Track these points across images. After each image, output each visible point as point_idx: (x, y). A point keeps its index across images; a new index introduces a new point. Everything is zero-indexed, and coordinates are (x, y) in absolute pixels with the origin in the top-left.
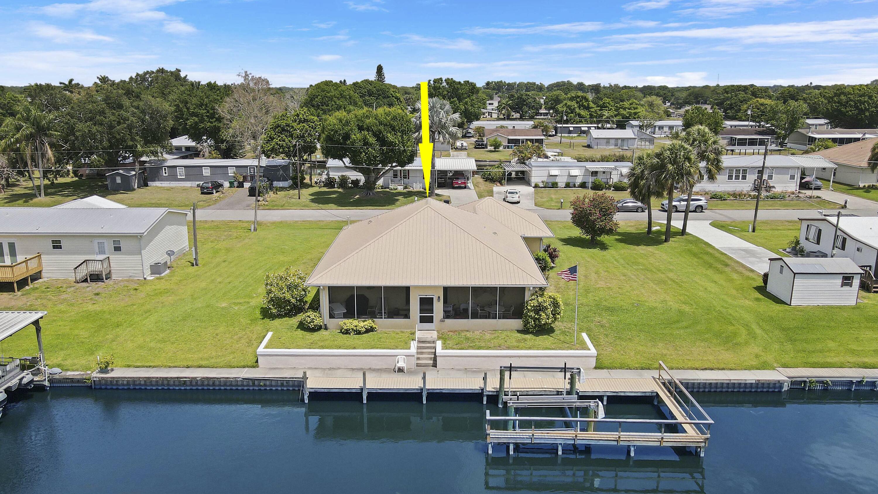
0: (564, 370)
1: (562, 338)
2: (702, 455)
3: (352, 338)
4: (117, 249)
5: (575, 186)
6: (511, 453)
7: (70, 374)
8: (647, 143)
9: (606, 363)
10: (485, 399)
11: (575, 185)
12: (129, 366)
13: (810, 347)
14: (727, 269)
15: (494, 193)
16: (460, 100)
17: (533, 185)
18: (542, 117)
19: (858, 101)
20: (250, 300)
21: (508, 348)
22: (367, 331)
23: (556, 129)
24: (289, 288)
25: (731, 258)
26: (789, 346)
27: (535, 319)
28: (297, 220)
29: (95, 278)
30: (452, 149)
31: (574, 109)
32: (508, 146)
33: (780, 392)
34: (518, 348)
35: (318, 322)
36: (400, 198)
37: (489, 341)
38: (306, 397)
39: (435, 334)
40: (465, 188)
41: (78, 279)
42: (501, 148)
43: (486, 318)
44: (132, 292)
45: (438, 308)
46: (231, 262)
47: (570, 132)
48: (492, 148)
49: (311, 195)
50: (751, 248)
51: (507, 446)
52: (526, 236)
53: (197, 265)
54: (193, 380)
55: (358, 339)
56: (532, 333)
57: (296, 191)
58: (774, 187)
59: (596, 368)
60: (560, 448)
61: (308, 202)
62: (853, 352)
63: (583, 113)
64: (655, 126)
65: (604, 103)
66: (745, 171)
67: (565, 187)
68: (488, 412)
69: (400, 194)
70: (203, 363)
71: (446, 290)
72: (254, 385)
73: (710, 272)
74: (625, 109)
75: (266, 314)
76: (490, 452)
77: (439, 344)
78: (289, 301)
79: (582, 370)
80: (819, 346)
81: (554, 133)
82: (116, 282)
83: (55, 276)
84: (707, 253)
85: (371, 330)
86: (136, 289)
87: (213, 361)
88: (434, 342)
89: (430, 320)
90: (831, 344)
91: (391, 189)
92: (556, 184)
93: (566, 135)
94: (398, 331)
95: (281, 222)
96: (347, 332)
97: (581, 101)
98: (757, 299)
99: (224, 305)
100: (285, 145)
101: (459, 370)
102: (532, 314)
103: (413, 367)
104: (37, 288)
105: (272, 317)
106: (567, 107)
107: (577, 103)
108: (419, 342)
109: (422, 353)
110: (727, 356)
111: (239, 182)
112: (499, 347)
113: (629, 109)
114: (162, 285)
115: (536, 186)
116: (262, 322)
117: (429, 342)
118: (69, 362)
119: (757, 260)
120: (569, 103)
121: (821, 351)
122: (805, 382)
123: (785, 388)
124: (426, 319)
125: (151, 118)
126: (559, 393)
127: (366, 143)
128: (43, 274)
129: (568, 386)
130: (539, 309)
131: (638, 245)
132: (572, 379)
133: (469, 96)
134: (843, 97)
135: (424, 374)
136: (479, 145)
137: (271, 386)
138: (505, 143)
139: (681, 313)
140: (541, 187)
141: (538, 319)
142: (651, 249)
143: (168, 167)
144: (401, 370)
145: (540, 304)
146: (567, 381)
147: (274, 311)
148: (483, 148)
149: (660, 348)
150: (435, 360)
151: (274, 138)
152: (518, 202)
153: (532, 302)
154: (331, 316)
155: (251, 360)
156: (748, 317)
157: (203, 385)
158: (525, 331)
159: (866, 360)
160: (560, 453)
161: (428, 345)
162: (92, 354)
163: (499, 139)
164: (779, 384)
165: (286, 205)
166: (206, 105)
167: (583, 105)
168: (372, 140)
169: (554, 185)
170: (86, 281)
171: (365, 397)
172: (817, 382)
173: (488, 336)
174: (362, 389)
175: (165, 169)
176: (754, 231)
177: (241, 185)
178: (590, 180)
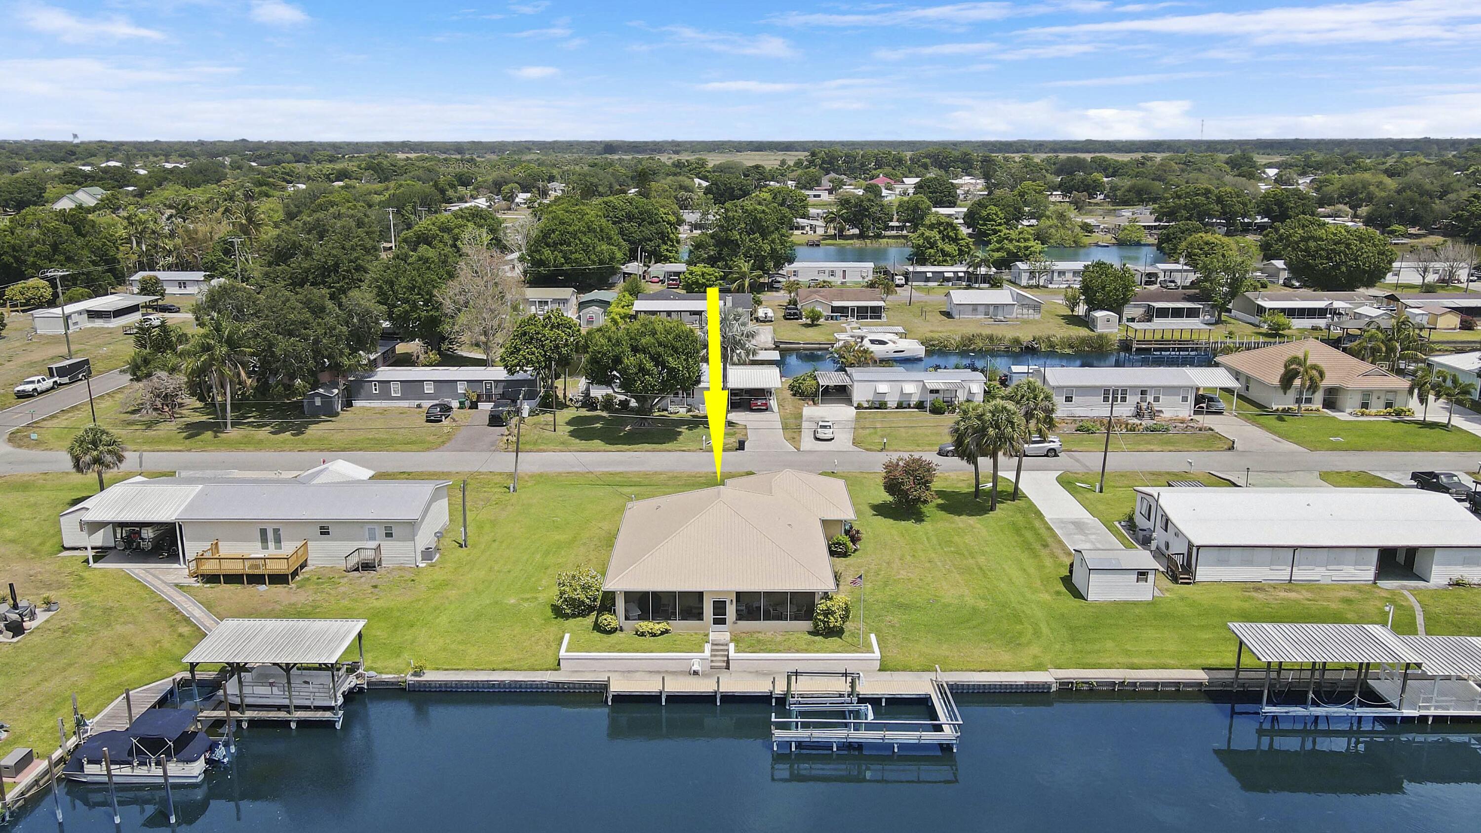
0: (845, 674)
1: (850, 640)
2: (955, 750)
3: (648, 640)
4: (389, 535)
5: (909, 407)
6: (793, 749)
7: (385, 677)
8: (1031, 311)
9: (891, 665)
10: (774, 700)
11: (909, 405)
12: (438, 669)
13: (1088, 647)
14: (1044, 552)
15: (804, 419)
16: (764, 236)
17: (855, 405)
18: (894, 233)
19: (1331, 250)
20: (538, 595)
21: (798, 651)
22: (662, 633)
23: (906, 275)
24: (584, 588)
25: (1055, 536)
26: (1069, 647)
27: (824, 622)
28: (561, 470)
29: (367, 566)
30: (751, 320)
31: (935, 241)
32: (832, 317)
33: (1048, 692)
34: (806, 651)
35: (614, 624)
36: (683, 429)
37: (780, 644)
38: (609, 700)
39: (727, 636)
40: (766, 410)
41: (349, 566)
42: (822, 320)
43: (778, 619)
44: (411, 584)
45: (731, 611)
46: (502, 542)
47: (928, 280)
48: (809, 321)
49: (569, 423)
50: (1086, 521)
51: (790, 743)
52: (826, 518)
53: (466, 546)
54: (501, 684)
55: (654, 641)
56: (821, 635)
57: (549, 417)
58: (1161, 411)
59: (879, 670)
60: (835, 745)
61: (566, 436)
62: (1127, 653)
63: (950, 248)
64: (1053, 272)
65: (988, 214)
66: (1124, 392)
67: (897, 408)
68: (773, 714)
69: (682, 422)
70: (508, 666)
71: (738, 594)
72: (558, 687)
73: (1024, 557)
74: (1011, 241)
75: (558, 612)
76: (775, 749)
77: (732, 646)
78: (583, 602)
79: (861, 674)
80: (1097, 646)
81: (903, 282)
82: (390, 571)
83: (320, 564)
84: (1033, 529)
85: (667, 631)
86: (413, 580)
87: (517, 663)
88: (727, 645)
89: (723, 622)
90: (1110, 644)
91: (671, 413)
92: (885, 403)
93: (922, 284)
94: (692, 632)
95: (541, 475)
96: (643, 634)
97: (945, 229)
98: (1058, 593)
99: (512, 601)
100: (534, 359)
101: (750, 672)
102: (822, 617)
103: (708, 669)
104: (308, 579)
105: (567, 617)
106: (924, 239)
107: (940, 232)
108: (713, 644)
109: (715, 656)
110: (1006, 657)
111: (472, 402)
112: (789, 650)
113: (1018, 241)
114: (439, 575)
115: (859, 407)
116: (554, 622)
117: (722, 645)
118: (379, 665)
119: (1083, 538)
120: (927, 233)
121: (1099, 651)
122: (1072, 683)
123: (1054, 689)
124: (719, 621)
125: (360, 320)
126: (841, 696)
127: (642, 370)
128: (309, 562)
129: (850, 690)
130: (828, 613)
131: (960, 514)
132: (853, 683)
133: (777, 229)
134: (1312, 244)
135: (718, 678)
136: (790, 314)
137: (575, 688)
138: (827, 312)
139: (975, 610)
140: (866, 408)
141: (828, 622)
142: (972, 520)
143: (378, 381)
144: (696, 673)
145: (828, 609)
146: (848, 684)
147: (568, 611)
148: (797, 319)
149: (944, 650)
150: (728, 662)
151: (520, 350)
152: (832, 439)
153: (822, 606)
154: (627, 618)
155: (552, 662)
156: (1039, 614)
157: (510, 687)
158: (815, 633)
159: (1136, 661)
160: (835, 749)
161: (721, 647)
162: (398, 656)
163: (819, 309)
164: (1046, 686)
165: (540, 441)
166: (420, 288)
167: (948, 237)
168: (649, 365)
169: (882, 405)
170: (357, 570)
171: (663, 700)
172: (1083, 683)
173: (779, 638)
174: (661, 692)
175: (375, 385)
176: (1101, 491)
177: (474, 406)
178: (930, 398)
